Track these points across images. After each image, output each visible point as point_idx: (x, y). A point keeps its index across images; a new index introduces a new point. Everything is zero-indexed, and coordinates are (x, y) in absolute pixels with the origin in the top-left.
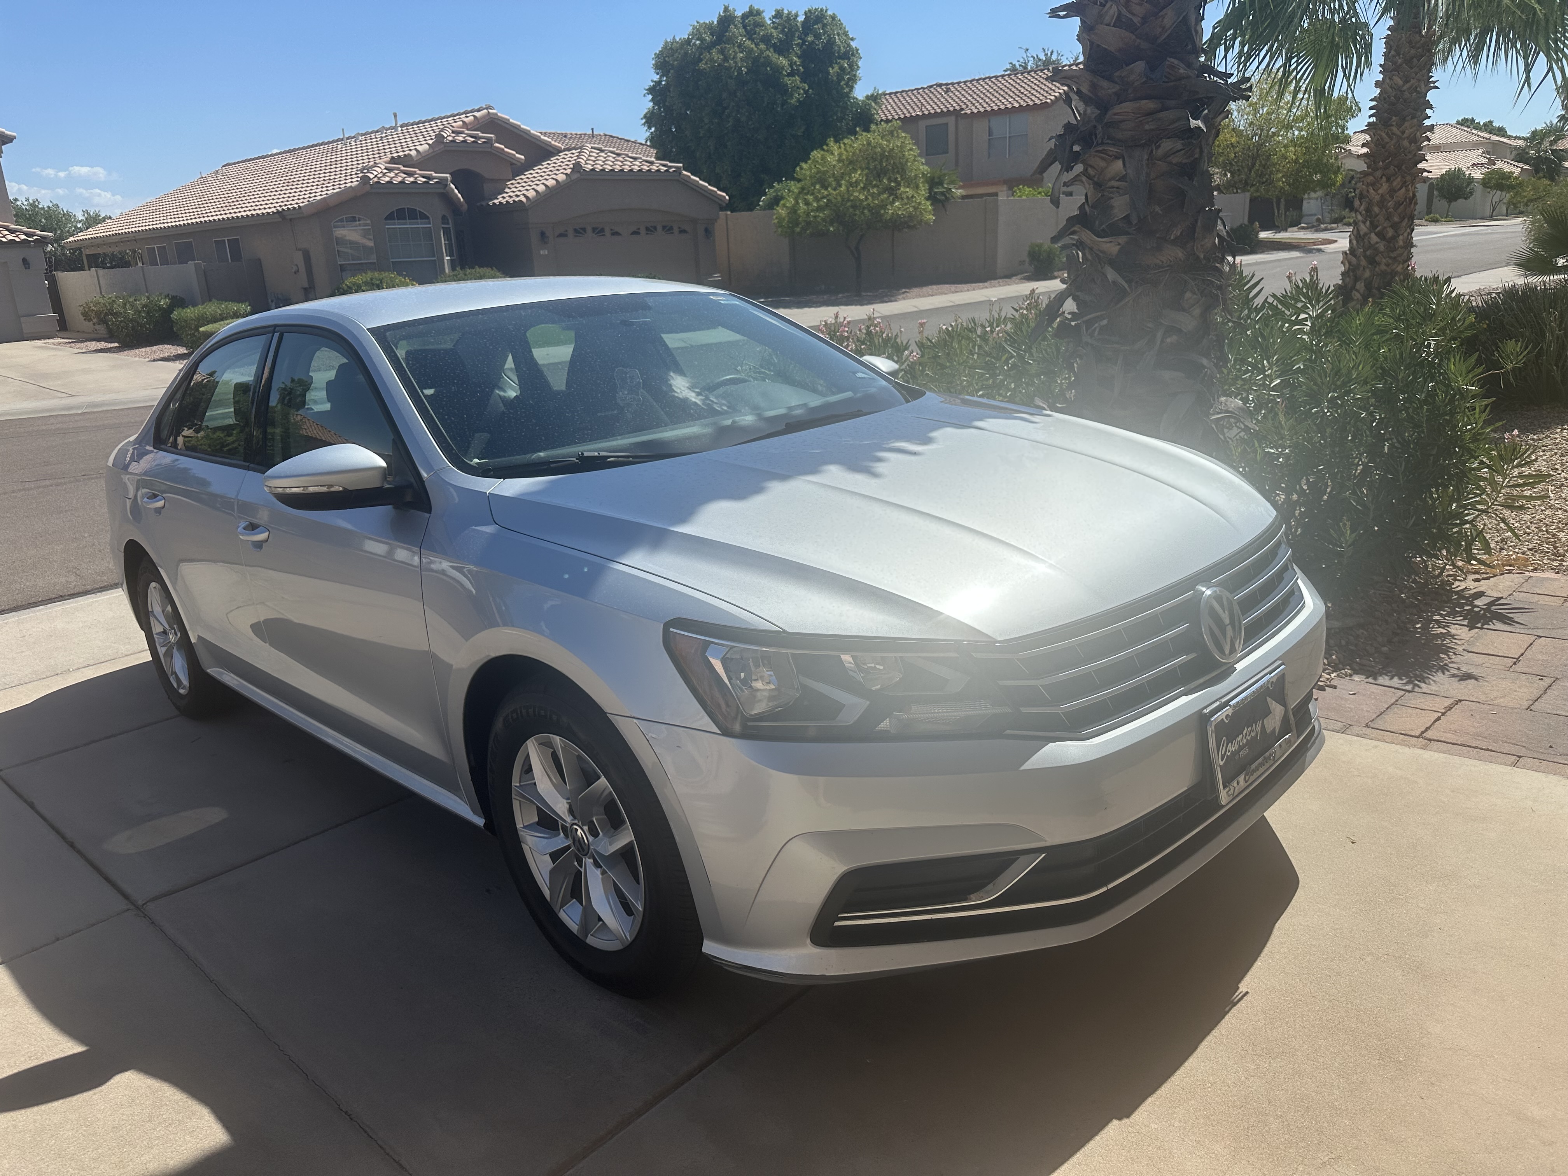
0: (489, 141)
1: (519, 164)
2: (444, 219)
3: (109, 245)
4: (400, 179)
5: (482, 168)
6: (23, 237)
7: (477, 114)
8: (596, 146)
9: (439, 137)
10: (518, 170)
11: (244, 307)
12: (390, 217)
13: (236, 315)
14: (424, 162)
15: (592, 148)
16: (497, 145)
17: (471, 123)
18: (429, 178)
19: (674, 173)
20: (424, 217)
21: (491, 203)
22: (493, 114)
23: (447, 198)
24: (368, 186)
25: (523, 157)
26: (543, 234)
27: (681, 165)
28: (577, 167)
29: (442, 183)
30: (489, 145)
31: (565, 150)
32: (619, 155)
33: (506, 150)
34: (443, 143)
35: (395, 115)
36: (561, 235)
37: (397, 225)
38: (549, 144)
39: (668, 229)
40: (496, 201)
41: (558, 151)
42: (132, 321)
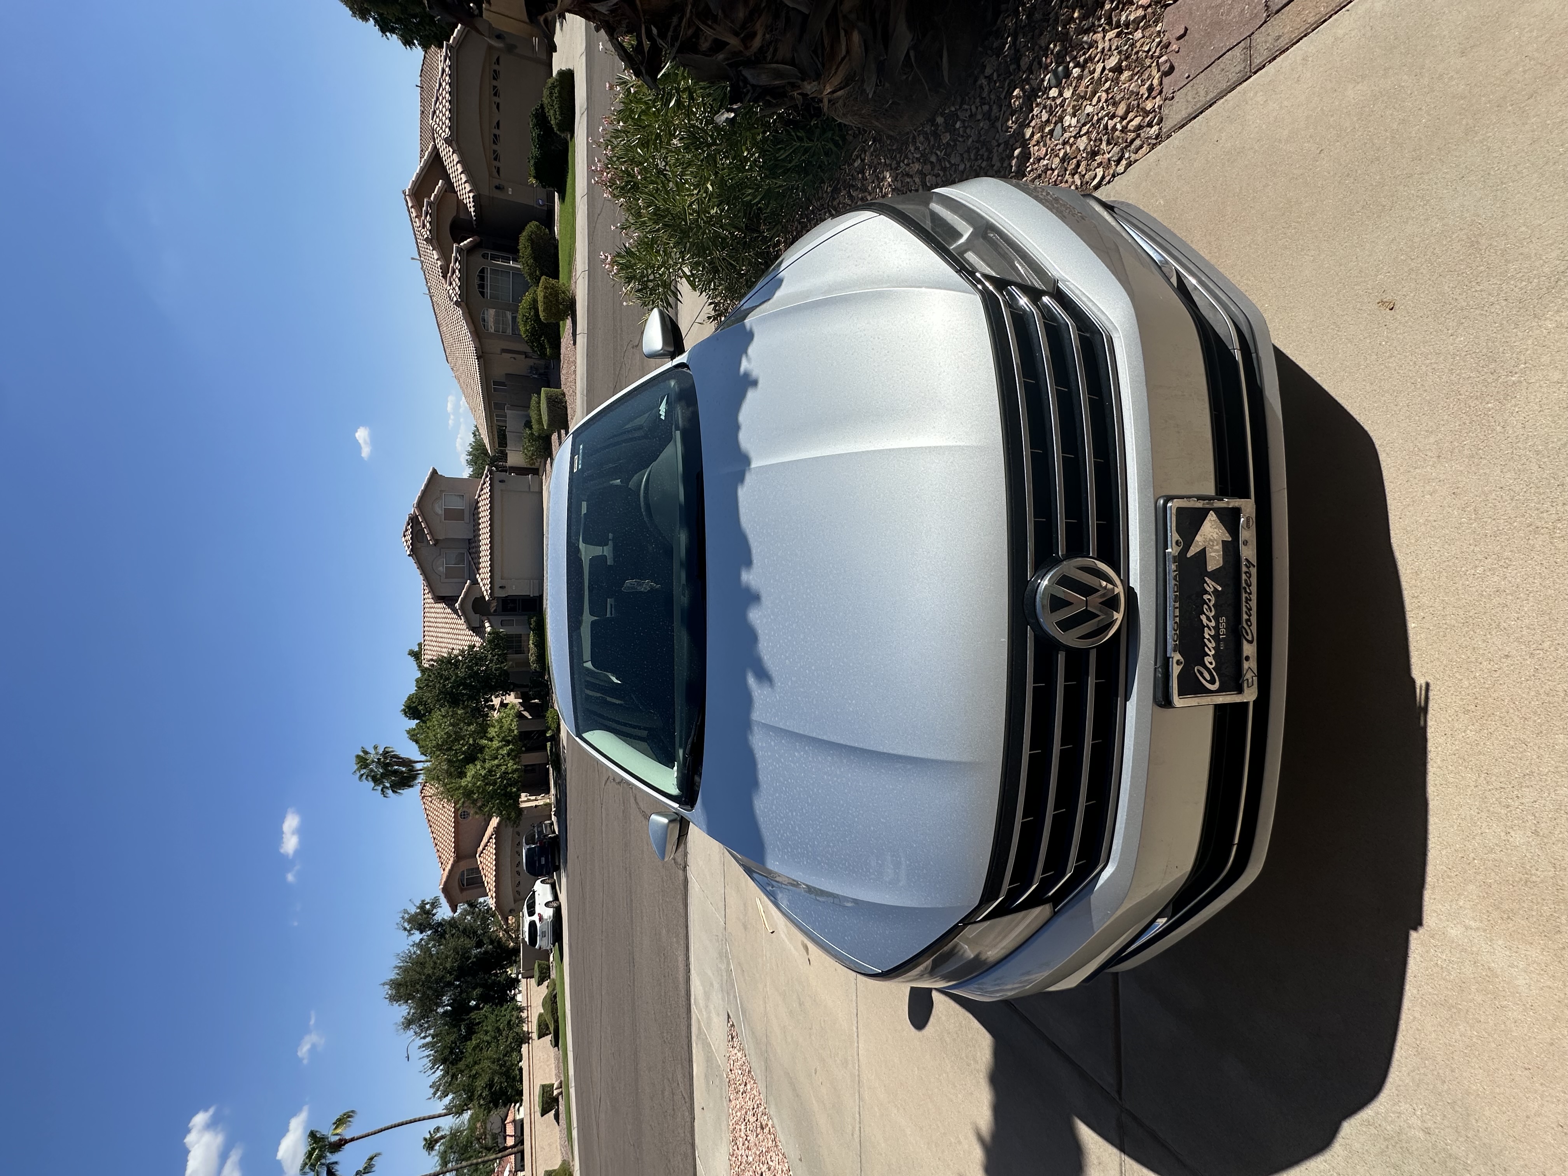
0: (430, 204)
1: (446, 186)
2: (485, 256)
3: (493, 438)
4: (457, 280)
5: (449, 216)
6: (488, 479)
7: (410, 205)
8: (430, 116)
9: (426, 240)
10: (450, 187)
11: (534, 397)
12: (482, 294)
13: (539, 403)
14: (445, 256)
15: (432, 120)
16: (432, 199)
17: (417, 212)
18: (456, 259)
19: (452, 51)
20: (482, 271)
21: (474, 218)
22: (409, 192)
23: (470, 250)
24: (462, 303)
25: (441, 181)
26: (497, 188)
27: (445, 42)
28: (446, 140)
29: (460, 250)
30: (432, 205)
31: (435, 142)
32: (438, 98)
33: (435, 192)
34: (431, 239)
35: (413, 259)
36: (498, 172)
37: (488, 291)
38: (430, 154)
39: (496, 75)
40: (473, 214)
41: (435, 147)
42: (537, 449)
